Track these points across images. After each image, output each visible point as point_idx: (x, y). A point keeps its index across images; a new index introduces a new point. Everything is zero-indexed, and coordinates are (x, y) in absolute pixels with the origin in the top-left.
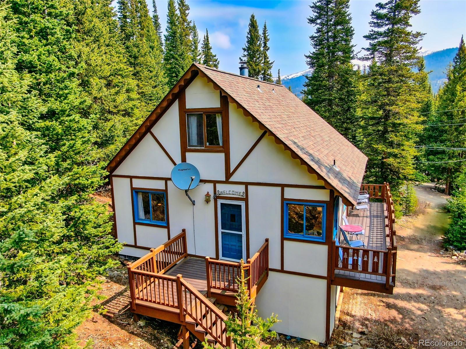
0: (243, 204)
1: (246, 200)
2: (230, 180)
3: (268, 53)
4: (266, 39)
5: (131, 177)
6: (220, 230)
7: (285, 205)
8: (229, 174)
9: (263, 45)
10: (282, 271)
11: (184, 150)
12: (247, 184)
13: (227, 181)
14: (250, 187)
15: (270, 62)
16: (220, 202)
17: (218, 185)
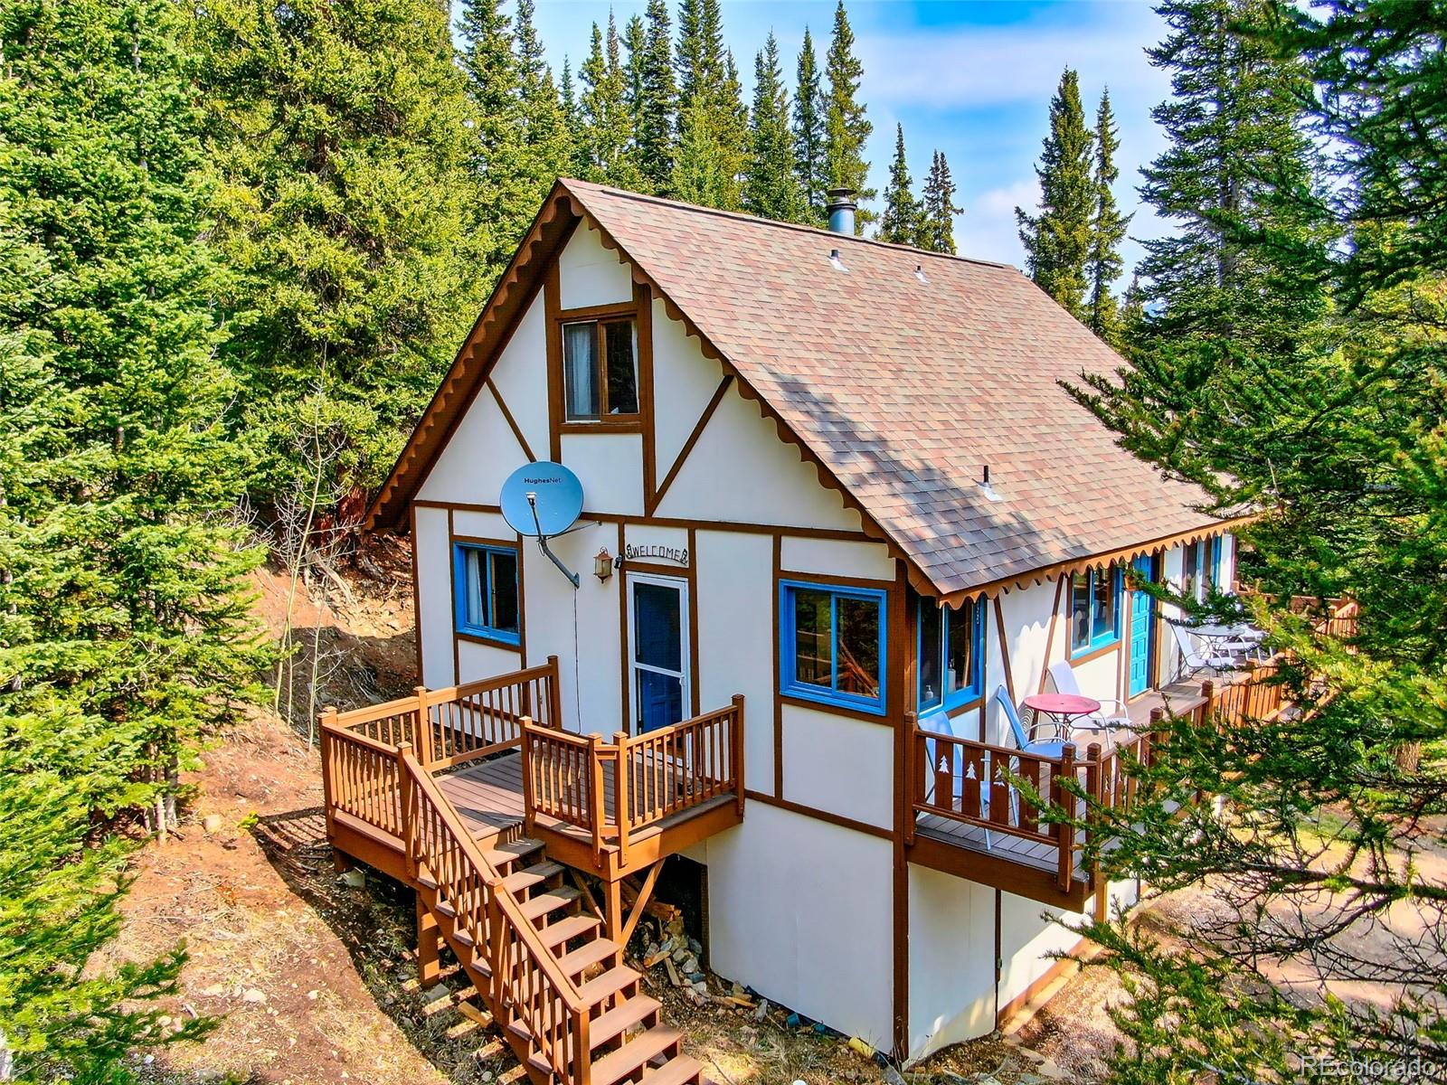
0: (681, 585)
1: (690, 573)
2: (656, 515)
3: (1114, 189)
4: (1108, 145)
5: (451, 507)
6: (633, 664)
7: (782, 592)
8: (653, 497)
9: (1096, 164)
10: (777, 801)
11: (558, 428)
12: (692, 526)
13: (648, 519)
14: (699, 534)
15: (1120, 218)
16: (633, 578)
17: (628, 529)
